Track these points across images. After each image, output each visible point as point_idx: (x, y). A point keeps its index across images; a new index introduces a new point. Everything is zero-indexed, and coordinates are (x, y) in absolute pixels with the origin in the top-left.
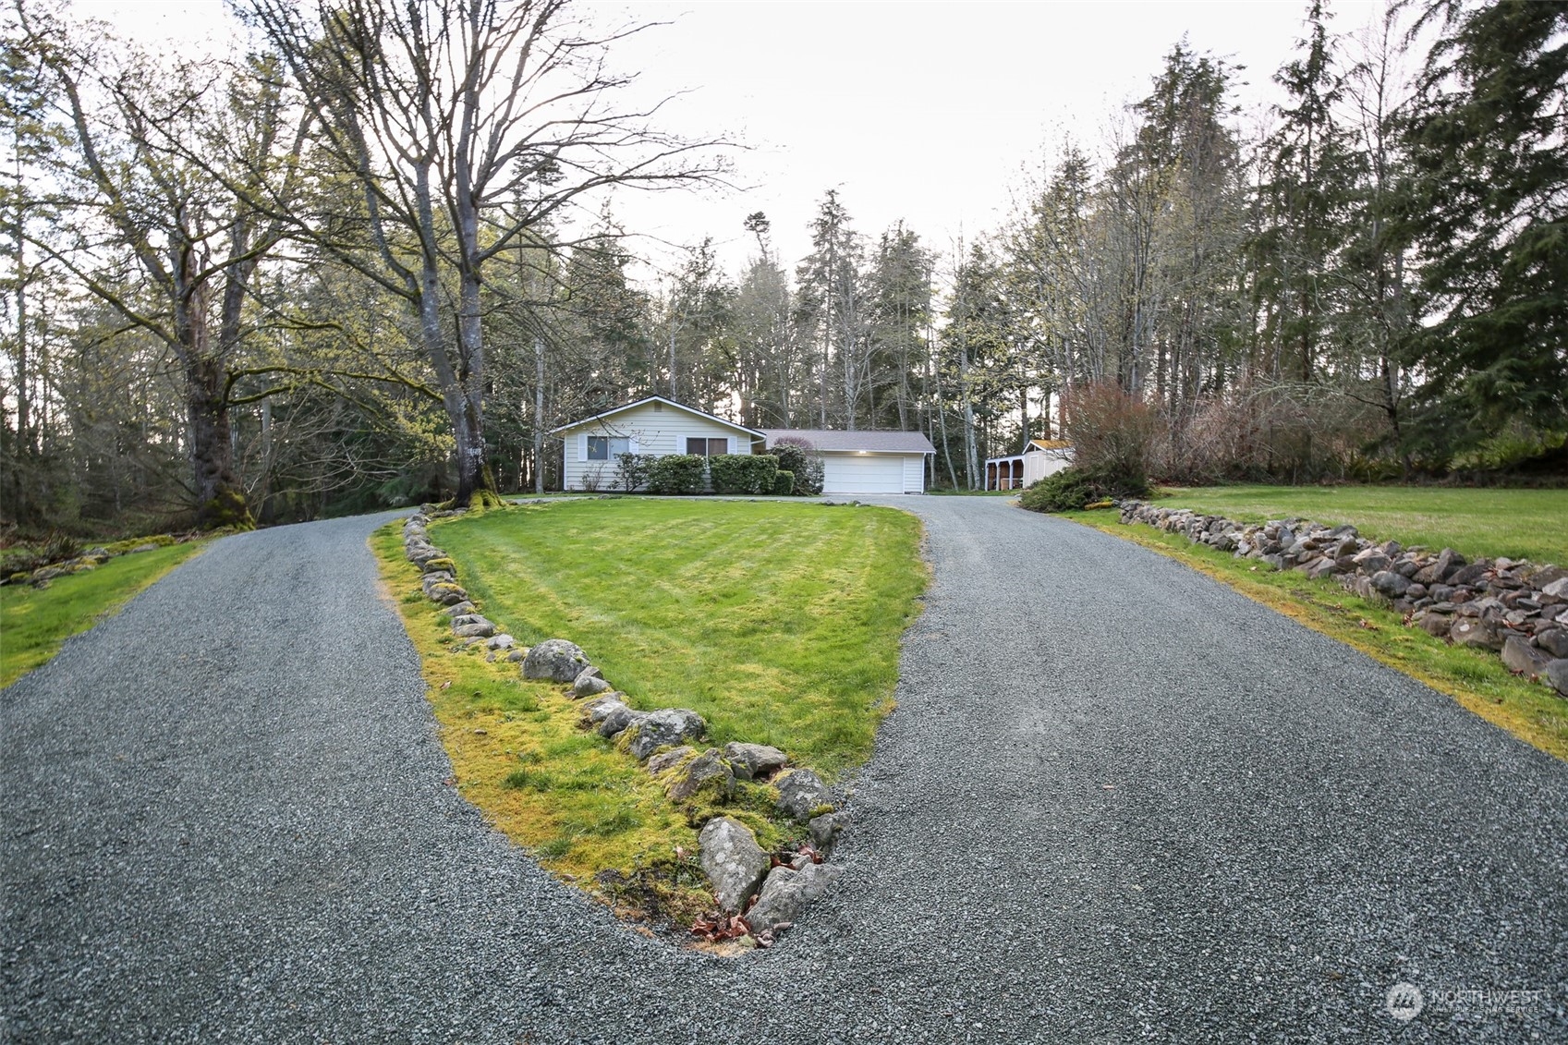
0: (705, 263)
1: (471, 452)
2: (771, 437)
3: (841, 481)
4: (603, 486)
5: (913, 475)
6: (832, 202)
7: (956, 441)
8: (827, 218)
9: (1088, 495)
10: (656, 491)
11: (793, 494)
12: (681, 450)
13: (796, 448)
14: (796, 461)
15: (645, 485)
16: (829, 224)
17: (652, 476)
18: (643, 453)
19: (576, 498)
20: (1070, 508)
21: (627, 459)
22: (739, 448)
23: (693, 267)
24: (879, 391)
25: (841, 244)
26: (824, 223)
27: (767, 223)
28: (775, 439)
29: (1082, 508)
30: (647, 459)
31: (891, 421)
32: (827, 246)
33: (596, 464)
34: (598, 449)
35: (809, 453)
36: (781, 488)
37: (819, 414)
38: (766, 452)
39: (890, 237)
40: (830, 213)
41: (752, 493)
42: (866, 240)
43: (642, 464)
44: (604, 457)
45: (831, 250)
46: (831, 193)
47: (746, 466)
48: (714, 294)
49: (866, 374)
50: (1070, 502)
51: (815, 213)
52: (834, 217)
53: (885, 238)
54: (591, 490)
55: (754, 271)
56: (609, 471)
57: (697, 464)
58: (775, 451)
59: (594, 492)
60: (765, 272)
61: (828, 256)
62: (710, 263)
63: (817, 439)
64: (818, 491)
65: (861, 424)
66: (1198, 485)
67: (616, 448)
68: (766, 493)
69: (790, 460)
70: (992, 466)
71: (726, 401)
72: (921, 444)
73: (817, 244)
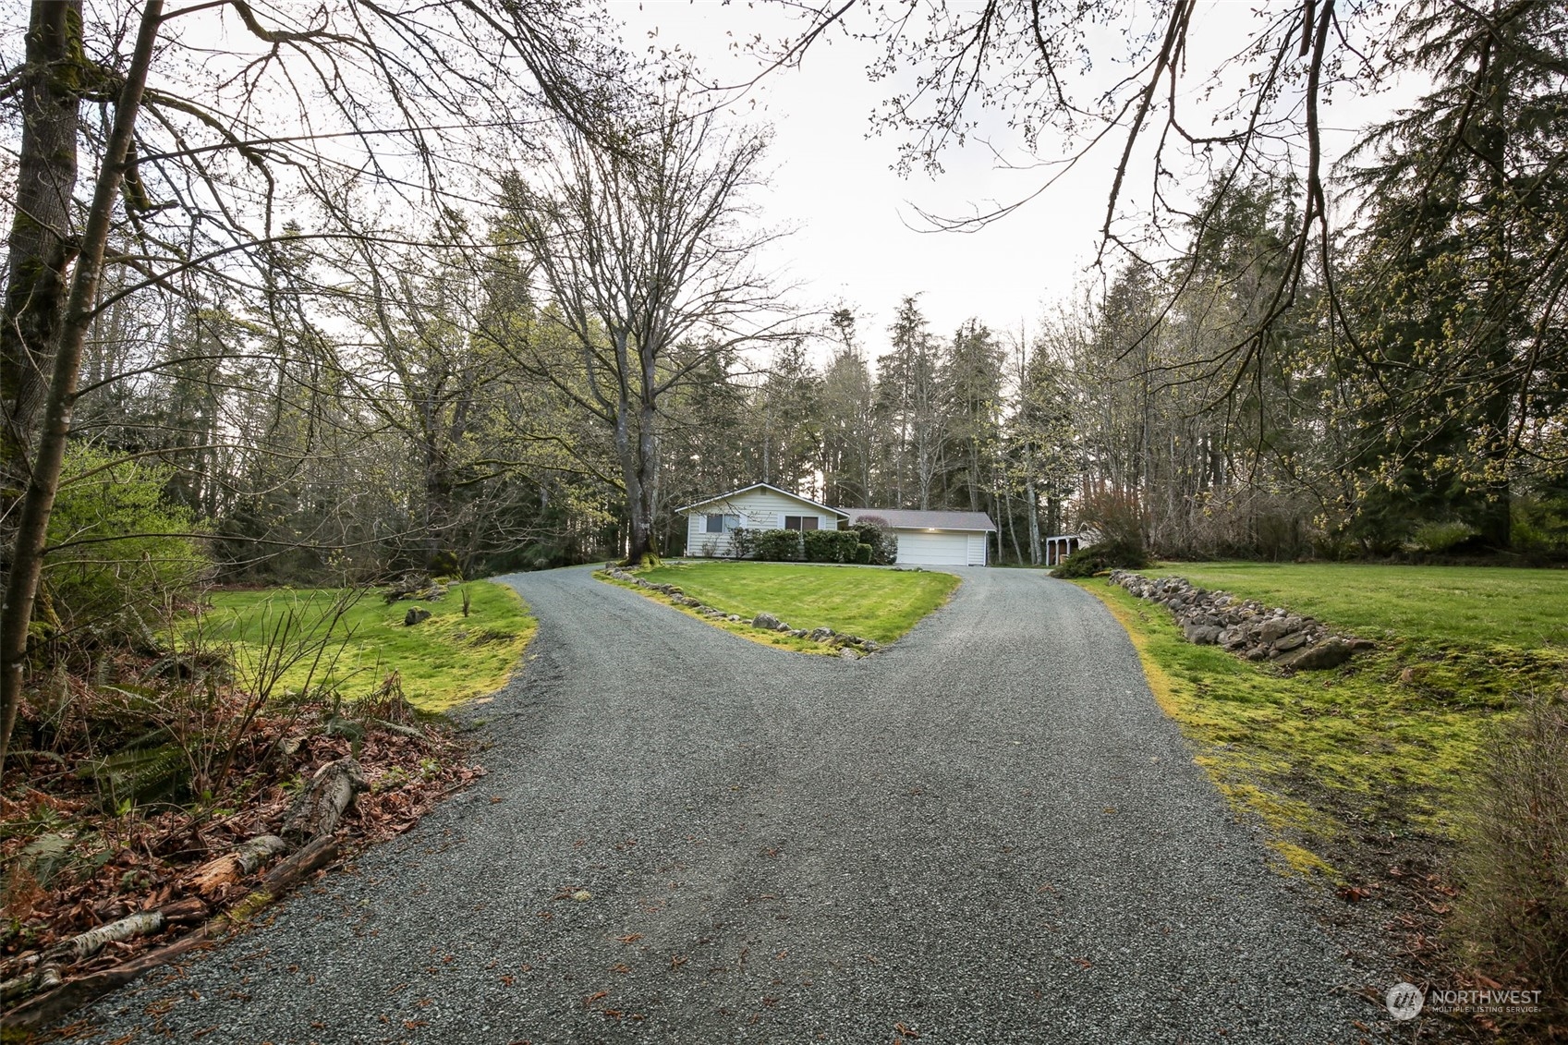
0: (796, 359)
1: (643, 526)
2: (854, 515)
3: (911, 552)
4: (718, 553)
5: (976, 550)
6: (911, 308)
7: (1021, 521)
8: (906, 323)
9: (1096, 566)
10: (760, 558)
11: (871, 563)
12: (780, 526)
13: (874, 525)
14: (874, 536)
15: (751, 554)
16: (907, 326)
17: (758, 546)
18: (751, 528)
19: (696, 562)
20: (1081, 575)
21: (738, 532)
22: (827, 525)
23: (785, 363)
24: (951, 475)
25: (918, 344)
26: (902, 327)
27: (852, 319)
28: (856, 518)
29: (1090, 576)
30: (754, 532)
31: (962, 501)
32: (905, 347)
33: (713, 536)
34: (715, 524)
35: (885, 529)
36: (861, 558)
37: (896, 496)
38: (849, 528)
39: (964, 333)
40: (908, 318)
41: (837, 562)
42: (941, 342)
43: (750, 536)
44: (719, 530)
45: (909, 348)
46: (909, 301)
47: (833, 539)
48: (803, 386)
49: (939, 459)
50: (1081, 571)
51: (894, 318)
52: (911, 322)
53: (960, 335)
54: (709, 556)
55: (839, 361)
56: (723, 541)
57: (794, 537)
58: (857, 528)
59: (711, 558)
60: (849, 363)
61: (905, 356)
62: (801, 360)
63: (892, 517)
64: (892, 562)
65: (932, 506)
66: (1195, 560)
67: (729, 523)
68: (848, 561)
69: (869, 535)
70: (1052, 543)
71: (809, 478)
72: (984, 523)
73: (896, 344)
